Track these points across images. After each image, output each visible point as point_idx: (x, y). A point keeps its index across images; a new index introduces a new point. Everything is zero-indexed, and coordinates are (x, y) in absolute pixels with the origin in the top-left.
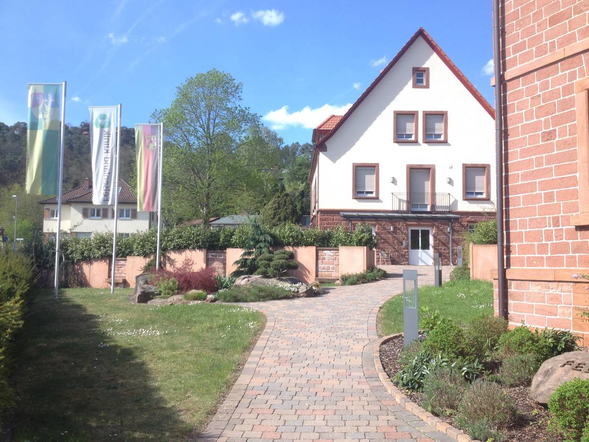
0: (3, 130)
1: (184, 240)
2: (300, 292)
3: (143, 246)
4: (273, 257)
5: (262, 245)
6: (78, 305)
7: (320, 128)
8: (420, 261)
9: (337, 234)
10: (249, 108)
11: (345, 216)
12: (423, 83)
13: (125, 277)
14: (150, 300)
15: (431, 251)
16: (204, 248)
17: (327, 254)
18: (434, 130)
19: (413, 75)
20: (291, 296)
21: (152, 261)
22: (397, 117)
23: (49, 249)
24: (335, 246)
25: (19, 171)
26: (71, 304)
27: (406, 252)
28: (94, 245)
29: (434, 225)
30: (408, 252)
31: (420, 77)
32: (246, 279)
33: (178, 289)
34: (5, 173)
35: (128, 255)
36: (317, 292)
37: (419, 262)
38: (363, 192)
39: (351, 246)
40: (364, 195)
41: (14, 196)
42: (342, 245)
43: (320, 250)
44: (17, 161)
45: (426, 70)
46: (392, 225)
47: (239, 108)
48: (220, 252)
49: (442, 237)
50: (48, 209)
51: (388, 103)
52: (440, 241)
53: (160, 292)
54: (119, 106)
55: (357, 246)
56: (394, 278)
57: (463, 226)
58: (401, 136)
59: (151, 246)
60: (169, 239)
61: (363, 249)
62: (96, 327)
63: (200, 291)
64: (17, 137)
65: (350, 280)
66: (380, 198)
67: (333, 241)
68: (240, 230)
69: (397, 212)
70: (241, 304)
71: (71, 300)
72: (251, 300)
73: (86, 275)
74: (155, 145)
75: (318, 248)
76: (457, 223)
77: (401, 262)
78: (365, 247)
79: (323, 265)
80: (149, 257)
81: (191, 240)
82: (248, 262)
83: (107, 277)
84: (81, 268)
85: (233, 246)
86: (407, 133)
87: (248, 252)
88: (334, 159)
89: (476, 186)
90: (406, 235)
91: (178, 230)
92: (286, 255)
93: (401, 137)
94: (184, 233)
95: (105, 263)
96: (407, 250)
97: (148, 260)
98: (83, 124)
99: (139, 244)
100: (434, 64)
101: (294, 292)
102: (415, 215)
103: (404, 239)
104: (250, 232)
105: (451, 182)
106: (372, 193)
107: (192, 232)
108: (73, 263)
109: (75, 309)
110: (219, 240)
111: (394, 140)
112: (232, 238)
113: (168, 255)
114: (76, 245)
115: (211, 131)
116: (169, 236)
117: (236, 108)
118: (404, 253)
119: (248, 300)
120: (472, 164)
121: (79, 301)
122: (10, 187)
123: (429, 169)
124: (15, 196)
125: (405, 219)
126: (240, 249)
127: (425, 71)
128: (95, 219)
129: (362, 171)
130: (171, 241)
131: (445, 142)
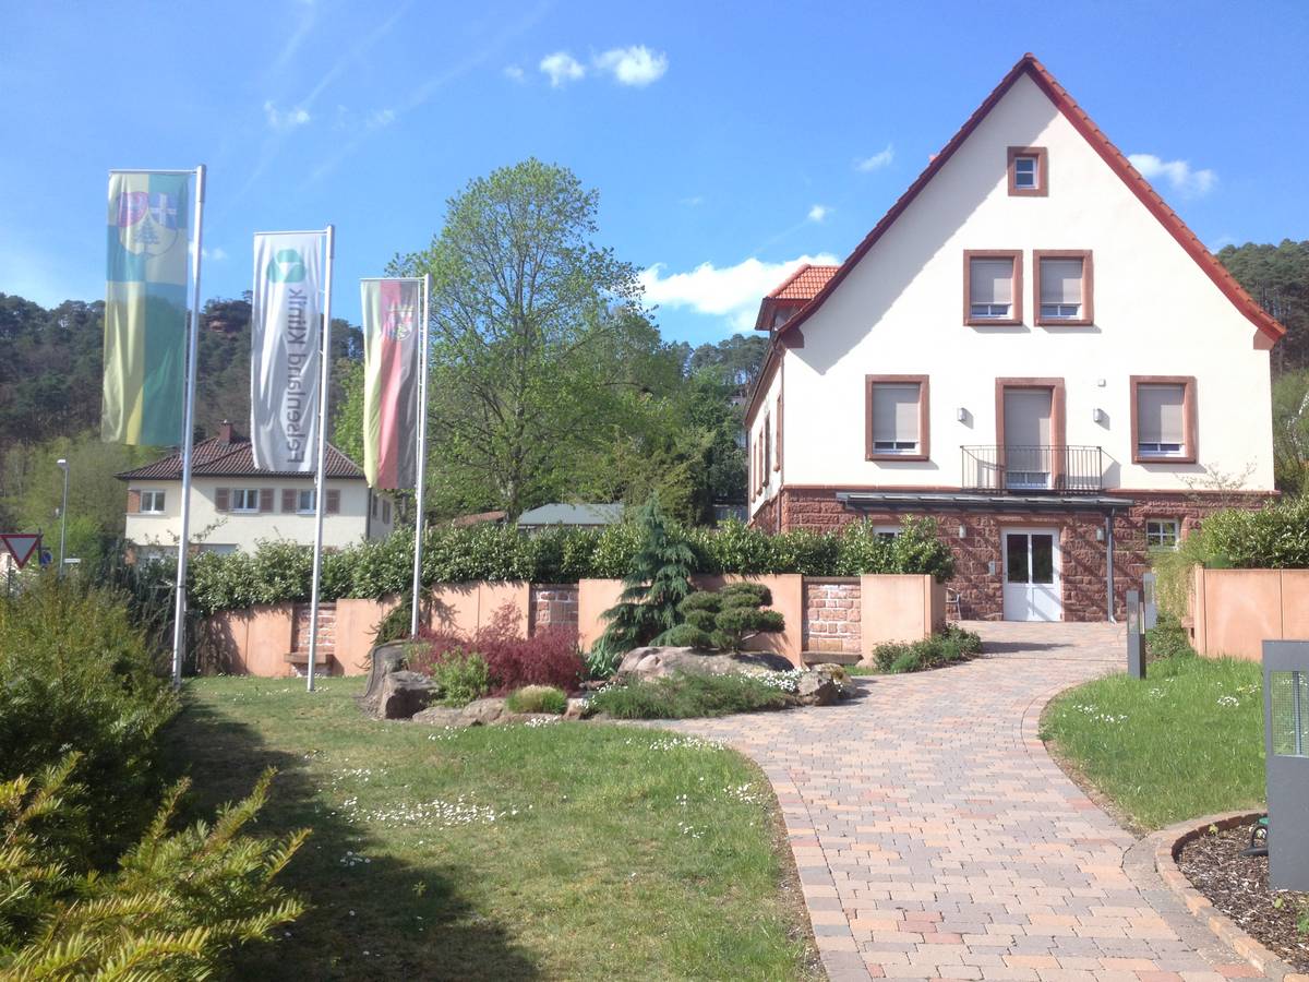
0: (34, 319)
1: (475, 560)
2: (803, 691)
3: (376, 574)
4: (720, 601)
5: (671, 570)
6: (237, 725)
7: (779, 294)
8: (1030, 610)
9: (852, 543)
10: (612, 249)
11: (853, 502)
12: (1031, 183)
13: (332, 649)
14: (417, 711)
15: (1057, 586)
16: (525, 579)
17: (830, 593)
18: (1061, 294)
19: (1009, 166)
20: (784, 703)
21: (398, 610)
22: (971, 265)
23: (149, 581)
24: (850, 574)
25: (68, 410)
26: (216, 721)
27: (998, 589)
28: (258, 573)
29: (1065, 523)
30: (1001, 587)
31: (1026, 169)
32: (651, 657)
33: (489, 683)
34: (38, 414)
35: (338, 595)
36: (843, 691)
37: (1027, 612)
38: (890, 445)
39: (892, 573)
40: (894, 452)
41: (60, 461)
42: (867, 572)
43: (813, 583)
44: (64, 387)
45: (1039, 155)
46: (963, 523)
47: (589, 250)
48: (563, 589)
49: (1083, 552)
50: (138, 492)
51: (949, 231)
52: (1079, 562)
53: (443, 690)
54: (329, 229)
55: (906, 572)
56: (1001, 655)
57: (1133, 525)
58: (982, 309)
59: (396, 573)
60: (439, 556)
61: (922, 580)
62: (308, 795)
63: (550, 689)
64: (65, 335)
65: (904, 659)
66: (932, 458)
67: (844, 563)
68: (612, 534)
69: (974, 491)
70: (664, 725)
71: (212, 709)
72: (685, 712)
73: (238, 644)
74: (410, 329)
75: (807, 579)
76: (1119, 519)
77: (986, 613)
78: (928, 577)
79: (821, 621)
80: (392, 602)
81: (493, 559)
82: (638, 613)
83: (288, 651)
84: (226, 629)
85: (594, 574)
86: (995, 303)
87: (636, 589)
88: (821, 366)
89: (1163, 430)
90: (997, 547)
91: (460, 535)
92: (753, 596)
93: (981, 313)
94: (476, 542)
95: (285, 616)
96: (998, 585)
97: (387, 608)
98: (210, 305)
99: (366, 569)
100: (1058, 138)
101: (787, 691)
102: (1022, 499)
103: (991, 558)
104: (638, 541)
105: (1102, 420)
106: (911, 445)
107: (496, 539)
108: (207, 615)
109: (230, 735)
110: (560, 559)
111: (964, 318)
112: (593, 554)
113: (437, 595)
114: (213, 571)
115: (525, 303)
116: (438, 549)
117: (583, 250)
118: (991, 592)
119: (679, 712)
120: (1153, 377)
121: (237, 715)
122: (48, 444)
123: (1050, 389)
124: (64, 461)
125: (999, 508)
126: (612, 581)
127: (1036, 156)
128: (246, 515)
129: (887, 393)
130: (443, 561)
131: (1088, 324)
